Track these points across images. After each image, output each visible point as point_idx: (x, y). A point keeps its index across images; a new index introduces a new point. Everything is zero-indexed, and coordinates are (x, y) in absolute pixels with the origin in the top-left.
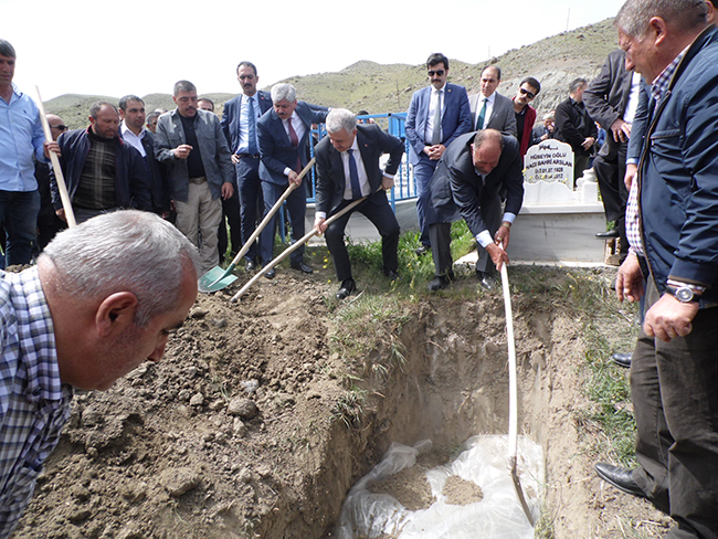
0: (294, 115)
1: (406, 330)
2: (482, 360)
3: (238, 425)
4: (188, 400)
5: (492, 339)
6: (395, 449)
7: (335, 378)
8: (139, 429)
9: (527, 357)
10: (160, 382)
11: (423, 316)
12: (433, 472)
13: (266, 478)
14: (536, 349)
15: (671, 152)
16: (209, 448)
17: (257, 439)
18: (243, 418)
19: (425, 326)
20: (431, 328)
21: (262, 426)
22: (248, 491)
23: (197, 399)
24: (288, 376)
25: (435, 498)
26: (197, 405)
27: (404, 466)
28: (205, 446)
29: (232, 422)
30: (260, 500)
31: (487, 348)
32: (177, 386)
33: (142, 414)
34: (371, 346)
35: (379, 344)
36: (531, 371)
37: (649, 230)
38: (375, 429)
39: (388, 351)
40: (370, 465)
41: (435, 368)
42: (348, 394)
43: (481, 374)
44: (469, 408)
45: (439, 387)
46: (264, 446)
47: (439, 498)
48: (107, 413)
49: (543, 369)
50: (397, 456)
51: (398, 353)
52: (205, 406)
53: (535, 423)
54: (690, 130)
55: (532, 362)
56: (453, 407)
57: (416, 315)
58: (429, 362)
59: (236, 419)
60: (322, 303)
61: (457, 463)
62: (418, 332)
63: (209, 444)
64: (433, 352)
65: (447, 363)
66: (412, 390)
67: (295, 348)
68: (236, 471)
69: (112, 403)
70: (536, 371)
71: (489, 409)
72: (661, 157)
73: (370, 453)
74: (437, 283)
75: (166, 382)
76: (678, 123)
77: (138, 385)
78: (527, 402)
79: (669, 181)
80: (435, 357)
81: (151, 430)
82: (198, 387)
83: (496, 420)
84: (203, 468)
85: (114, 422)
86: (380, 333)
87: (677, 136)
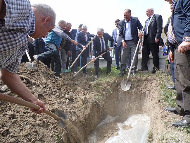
0: (86, 34)
1: (112, 86)
2: (133, 95)
3: (68, 101)
4: (55, 95)
5: (135, 89)
6: (109, 117)
7: (93, 94)
8: (42, 98)
9: (145, 93)
10: (48, 89)
11: (117, 82)
12: (119, 123)
13: (74, 113)
14: (147, 91)
15: (180, 12)
16: (60, 104)
17: (72, 105)
18: (69, 100)
19: (118, 85)
20: (119, 86)
21: (74, 102)
22: (70, 115)
23: (57, 94)
24: (81, 93)
25: (120, 129)
26: (57, 96)
27: (111, 121)
28: (59, 103)
29: (66, 100)
30: (73, 117)
31: (134, 91)
32: (52, 91)
33: (43, 95)
34: (103, 88)
35: (105, 88)
36: (146, 97)
37: (176, 31)
38: (103, 110)
39: (108, 90)
40: (102, 120)
41: (120, 97)
42: (97, 97)
43: (132, 99)
44: (129, 108)
45: (121, 102)
46: (74, 107)
47: (121, 129)
48: (35, 92)
49: (149, 96)
50: (109, 118)
51: (110, 90)
52: (59, 96)
53: (147, 111)
54: (184, 5)
55: (146, 95)
56: (125, 107)
57: (115, 82)
58: (118, 95)
59: (67, 99)
60: (90, 79)
61: (126, 122)
62: (115, 86)
63: (60, 103)
64: (119, 92)
65: (123, 95)
66: (114, 102)
67: (83, 87)
68: (67, 110)
69: (36, 91)
70: (147, 97)
71: (135, 108)
72: (177, 14)
73: (102, 117)
74: (121, 75)
75: (50, 90)
76: (181, 5)
77: (43, 89)
78: (145, 106)
79: (179, 19)
80: (120, 94)
81: (45, 98)
82: (58, 92)
83: (136, 111)
84: (58, 107)
85: (36, 95)
86: (106, 85)
87: (181, 8)
